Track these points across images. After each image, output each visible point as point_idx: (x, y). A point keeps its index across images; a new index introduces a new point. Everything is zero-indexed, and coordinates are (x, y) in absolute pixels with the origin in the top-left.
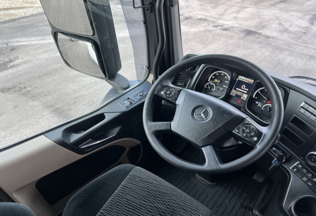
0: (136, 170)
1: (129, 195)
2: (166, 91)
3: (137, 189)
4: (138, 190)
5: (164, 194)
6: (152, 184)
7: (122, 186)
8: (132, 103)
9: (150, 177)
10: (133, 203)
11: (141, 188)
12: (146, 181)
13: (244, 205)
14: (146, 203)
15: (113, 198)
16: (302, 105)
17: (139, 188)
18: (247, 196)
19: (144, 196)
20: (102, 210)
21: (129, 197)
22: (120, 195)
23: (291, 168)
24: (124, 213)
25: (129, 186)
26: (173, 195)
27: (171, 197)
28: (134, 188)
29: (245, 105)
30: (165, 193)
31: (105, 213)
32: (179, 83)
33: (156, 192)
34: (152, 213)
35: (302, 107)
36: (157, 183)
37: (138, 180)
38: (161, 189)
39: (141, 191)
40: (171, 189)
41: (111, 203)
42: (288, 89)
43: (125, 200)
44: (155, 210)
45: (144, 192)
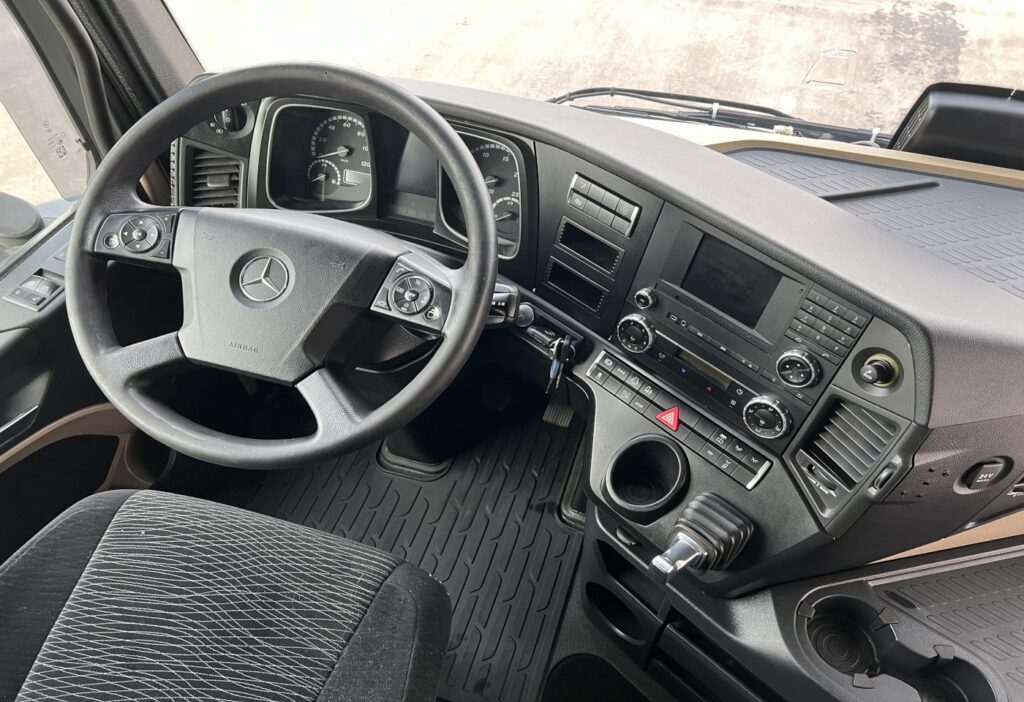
0: (134, 503)
1: (122, 587)
2: (126, 233)
3: (144, 562)
4: (149, 563)
5: (239, 552)
6: (195, 532)
7: (93, 566)
8: (58, 287)
9: (185, 513)
10: (139, 609)
11: (156, 556)
12: (173, 530)
13: (534, 503)
14: (184, 597)
15: (69, 615)
16: (572, 185)
17: (150, 556)
18: (539, 474)
19: (173, 578)
20: (41, 660)
21: (122, 595)
22: (91, 597)
23: (588, 374)
24: (116, 647)
25: (115, 560)
26: (266, 545)
27: (263, 554)
28: (134, 561)
29: (439, 215)
30: (241, 547)
31: (50, 666)
32: (211, 182)
33: (211, 553)
34: (205, 618)
35: (574, 190)
36: (211, 524)
37: (146, 533)
38: (226, 539)
39: (162, 564)
40: (259, 529)
41: (64, 630)
42: (530, 143)
43: (108, 606)
44: (214, 608)
45: (169, 565)
